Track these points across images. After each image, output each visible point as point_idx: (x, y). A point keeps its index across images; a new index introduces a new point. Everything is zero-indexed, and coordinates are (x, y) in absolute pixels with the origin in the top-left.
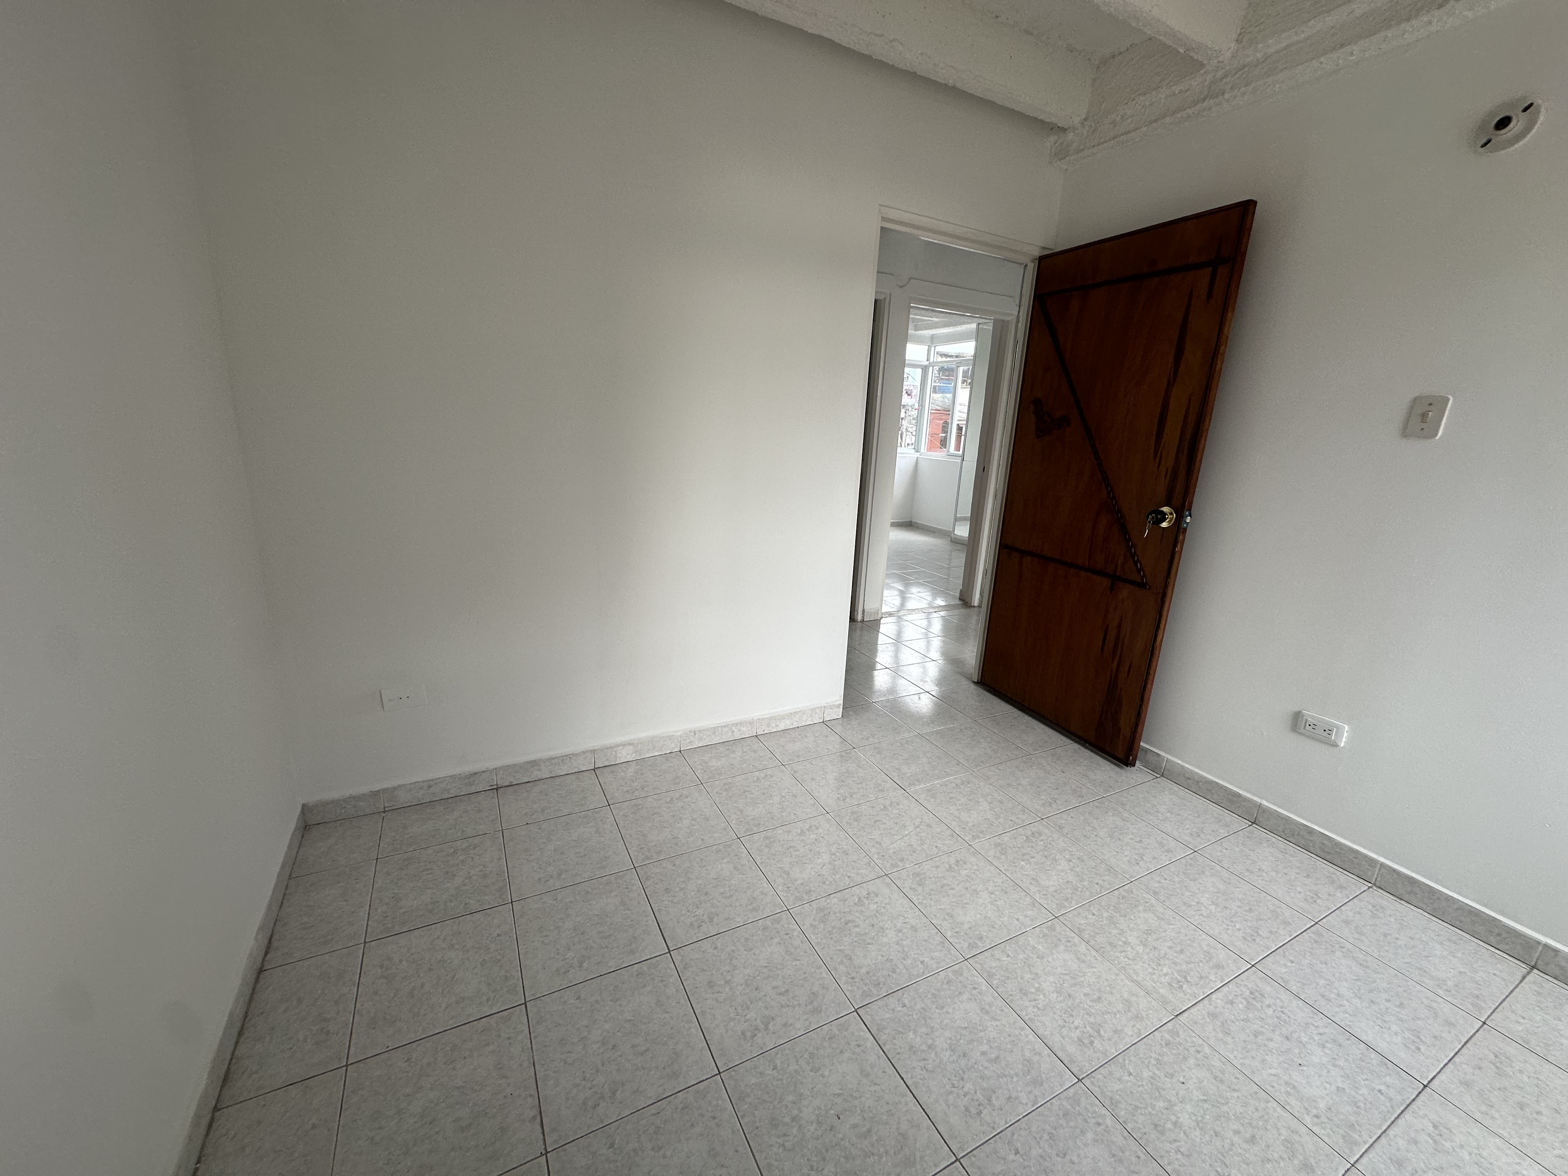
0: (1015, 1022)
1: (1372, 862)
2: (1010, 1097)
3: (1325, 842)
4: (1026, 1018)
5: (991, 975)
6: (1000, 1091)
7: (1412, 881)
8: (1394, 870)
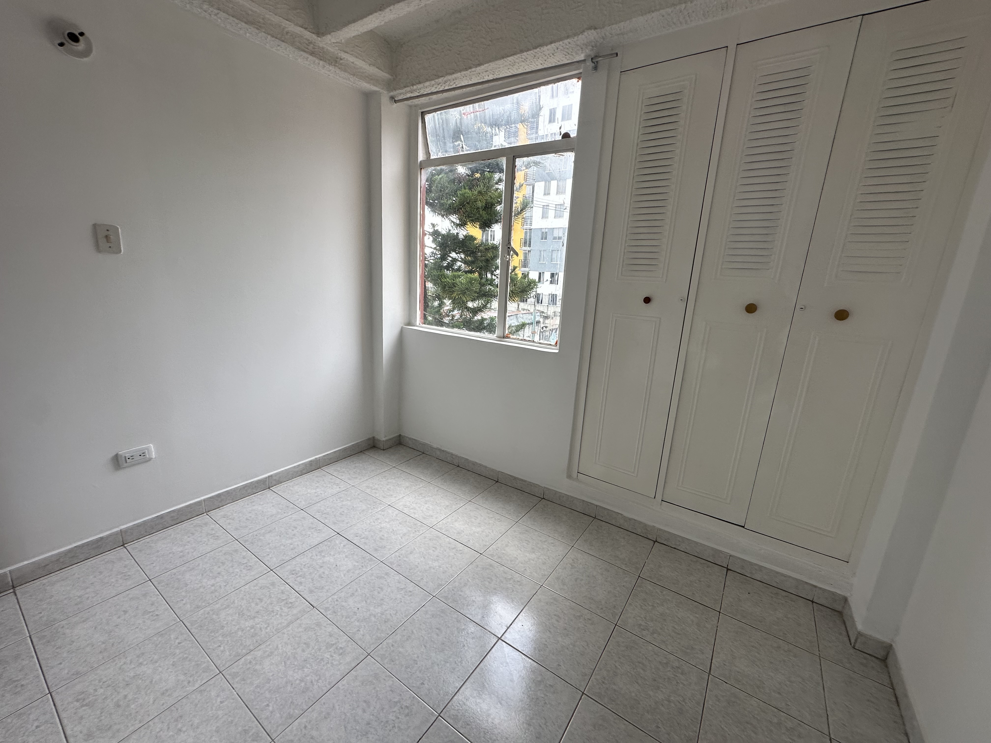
0: (334, 694)
1: (199, 503)
2: (391, 691)
3: (172, 515)
4: (329, 687)
5: (290, 716)
6: (388, 697)
7: (219, 496)
8: (210, 498)
